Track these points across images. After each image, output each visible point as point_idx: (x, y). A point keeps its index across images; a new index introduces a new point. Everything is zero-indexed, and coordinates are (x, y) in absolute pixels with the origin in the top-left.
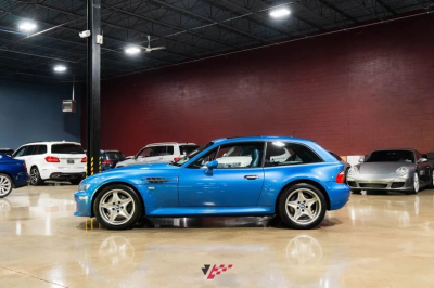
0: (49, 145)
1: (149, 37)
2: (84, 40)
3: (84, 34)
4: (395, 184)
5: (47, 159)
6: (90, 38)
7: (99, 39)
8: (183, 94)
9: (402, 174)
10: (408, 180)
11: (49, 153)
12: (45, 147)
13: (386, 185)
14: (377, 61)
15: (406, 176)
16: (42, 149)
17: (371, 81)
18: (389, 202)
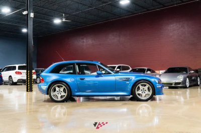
0: (17, 66)
1: (64, 15)
2: (25, 15)
3: (25, 13)
4: (176, 83)
5: (16, 73)
6: (27, 14)
7: (32, 15)
8: (83, 42)
9: (180, 78)
10: (183, 81)
11: (17, 70)
12: (15, 67)
13: (172, 84)
14: (174, 25)
15: (182, 80)
16: (14, 68)
17: (171, 34)
18: (173, 92)
